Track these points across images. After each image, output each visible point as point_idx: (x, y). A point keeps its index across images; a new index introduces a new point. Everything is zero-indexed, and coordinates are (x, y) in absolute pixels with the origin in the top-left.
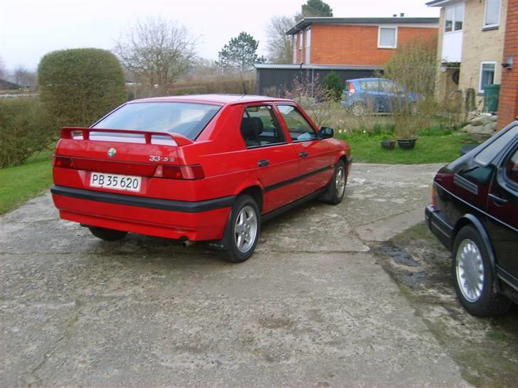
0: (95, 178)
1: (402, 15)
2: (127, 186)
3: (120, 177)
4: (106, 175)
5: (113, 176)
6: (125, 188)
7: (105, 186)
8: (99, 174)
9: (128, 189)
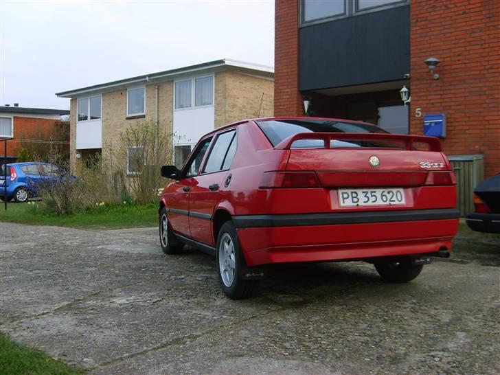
0: (345, 196)
1: (16, 105)
2: (390, 201)
3: (378, 192)
4: (360, 192)
5: (369, 191)
6: (388, 203)
7: (361, 203)
8: (349, 191)
9: (392, 203)
